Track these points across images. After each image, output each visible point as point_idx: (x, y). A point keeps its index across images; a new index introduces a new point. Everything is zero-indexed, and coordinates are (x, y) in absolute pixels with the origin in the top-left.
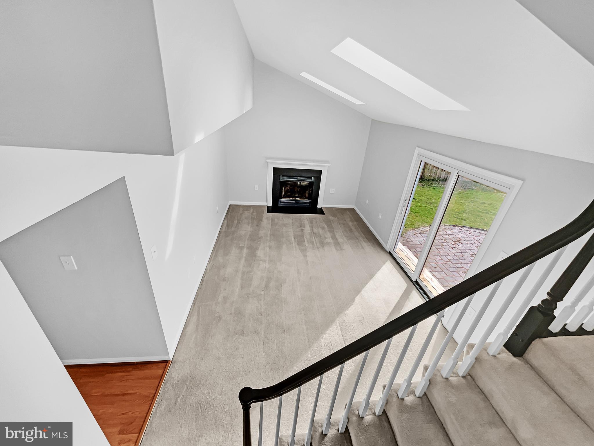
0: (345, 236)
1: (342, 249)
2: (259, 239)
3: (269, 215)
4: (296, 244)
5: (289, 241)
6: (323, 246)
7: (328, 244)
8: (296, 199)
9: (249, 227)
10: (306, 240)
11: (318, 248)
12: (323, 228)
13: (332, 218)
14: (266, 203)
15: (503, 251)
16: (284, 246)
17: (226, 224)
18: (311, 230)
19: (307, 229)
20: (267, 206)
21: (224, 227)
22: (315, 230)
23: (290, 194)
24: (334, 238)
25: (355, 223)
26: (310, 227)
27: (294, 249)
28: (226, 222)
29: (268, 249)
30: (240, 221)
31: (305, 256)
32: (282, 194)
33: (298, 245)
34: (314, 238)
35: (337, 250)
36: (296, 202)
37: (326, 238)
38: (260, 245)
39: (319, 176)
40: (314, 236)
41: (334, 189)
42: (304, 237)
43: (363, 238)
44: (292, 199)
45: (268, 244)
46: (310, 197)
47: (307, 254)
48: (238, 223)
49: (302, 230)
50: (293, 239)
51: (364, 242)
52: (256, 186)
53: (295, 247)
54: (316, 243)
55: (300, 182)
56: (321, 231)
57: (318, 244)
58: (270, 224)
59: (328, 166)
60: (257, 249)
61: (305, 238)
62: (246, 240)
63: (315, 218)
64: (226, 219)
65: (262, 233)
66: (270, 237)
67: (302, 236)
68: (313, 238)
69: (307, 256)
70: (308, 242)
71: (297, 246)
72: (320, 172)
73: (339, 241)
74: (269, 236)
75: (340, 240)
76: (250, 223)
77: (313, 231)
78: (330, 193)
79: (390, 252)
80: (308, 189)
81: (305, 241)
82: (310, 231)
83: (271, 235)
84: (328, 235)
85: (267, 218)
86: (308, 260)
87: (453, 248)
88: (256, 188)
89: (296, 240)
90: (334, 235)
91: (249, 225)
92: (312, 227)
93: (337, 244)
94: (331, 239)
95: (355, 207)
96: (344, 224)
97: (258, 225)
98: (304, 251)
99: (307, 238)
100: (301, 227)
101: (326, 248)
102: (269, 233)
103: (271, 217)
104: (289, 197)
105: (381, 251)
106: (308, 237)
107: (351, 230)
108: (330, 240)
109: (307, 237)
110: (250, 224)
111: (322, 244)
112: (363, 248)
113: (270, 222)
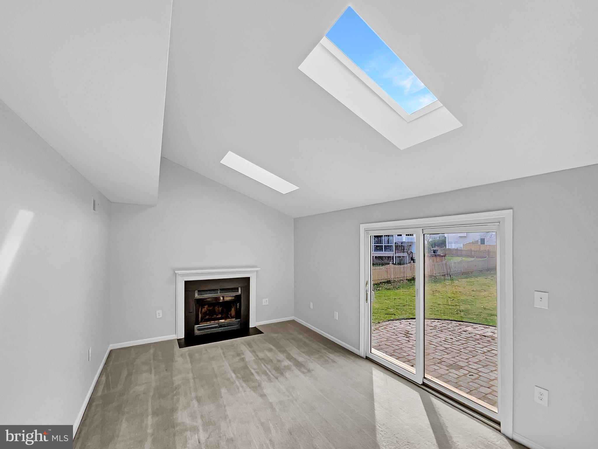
0: (304, 352)
1: (309, 371)
2: (175, 390)
3: (183, 350)
4: (241, 381)
5: (228, 380)
6: (282, 374)
7: (288, 368)
8: (220, 321)
9: (153, 376)
10: (253, 371)
11: (277, 378)
12: (270, 350)
13: (275, 336)
14: (175, 335)
15: (535, 291)
16: (223, 391)
17: (104, 382)
18: (254, 356)
19: (249, 356)
20: (178, 339)
21: (101, 387)
22: (261, 355)
23: (210, 316)
24: (289, 358)
25: (306, 335)
26: (251, 353)
27: (241, 389)
28: (104, 378)
29: (195, 402)
30: (134, 371)
31: (263, 396)
32: (199, 318)
33: (244, 381)
34: (265, 365)
35: (303, 373)
36: (221, 326)
37: (279, 361)
38: (178, 400)
39: (247, 284)
40: (262, 362)
41: (267, 299)
42: (248, 368)
43: (325, 349)
44: (213, 322)
45: (193, 394)
46: (238, 315)
47: (265, 391)
48: (130, 374)
49: (243, 359)
50: (233, 375)
51: (330, 353)
52: (157, 312)
53: (242, 387)
54: (270, 372)
55: (223, 297)
56: (269, 354)
57: (274, 372)
58: (189, 362)
59: (257, 271)
60: (174, 410)
61: (251, 369)
62: (150, 400)
63: (253, 340)
64: (104, 373)
65: (177, 379)
66: (195, 382)
67: (246, 367)
68: (263, 365)
69: (267, 395)
70: (257, 373)
71: (244, 385)
72: (248, 279)
73: (299, 361)
74: (192, 381)
75: (300, 359)
76: (153, 368)
77: (257, 356)
78: (263, 305)
79: (366, 356)
80: (234, 305)
81: (252, 374)
82: (254, 358)
83: (194, 378)
84: (281, 356)
85: (182, 355)
86: (271, 401)
87: (409, 341)
88: (159, 314)
89: (239, 375)
90: (289, 354)
91: (151, 373)
92: (254, 352)
93: (299, 365)
94: (287, 360)
95: (295, 317)
96: (293, 339)
97: (169, 369)
98: (257, 388)
99: (254, 369)
100: (239, 355)
101: (287, 374)
102: (190, 375)
103: (188, 353)
104: (209, 320)
105: (356, 359)
106: (255, 367)
107: (305, 344)
108: (287, 363)
109: (253, 367)
110: (153, 371)
111: (280, 371)
112: (334, 361)
113: (188, 359)
